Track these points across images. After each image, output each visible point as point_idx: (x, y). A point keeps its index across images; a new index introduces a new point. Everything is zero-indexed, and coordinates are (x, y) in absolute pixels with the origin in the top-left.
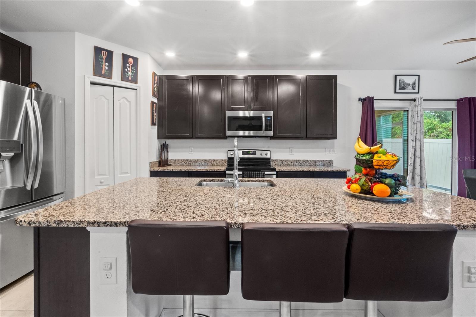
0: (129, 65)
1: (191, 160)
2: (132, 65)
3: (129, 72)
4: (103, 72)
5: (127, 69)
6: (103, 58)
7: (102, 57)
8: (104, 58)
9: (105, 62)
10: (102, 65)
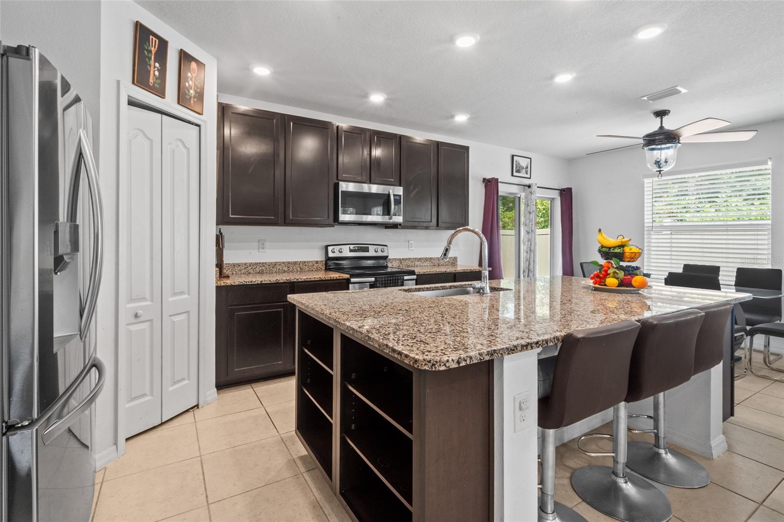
0: (192, 75)
1: (263, 264)
2: (195, 77)
3: (191, 89)
4: (151, 81)
5: (188, 82)
6: (150, 52)
7: (149, 48)
8: (153, 52)
9: (155, 62)
10: (150, 66)
